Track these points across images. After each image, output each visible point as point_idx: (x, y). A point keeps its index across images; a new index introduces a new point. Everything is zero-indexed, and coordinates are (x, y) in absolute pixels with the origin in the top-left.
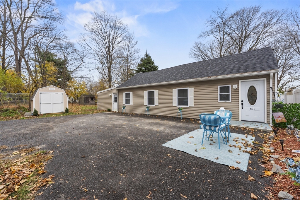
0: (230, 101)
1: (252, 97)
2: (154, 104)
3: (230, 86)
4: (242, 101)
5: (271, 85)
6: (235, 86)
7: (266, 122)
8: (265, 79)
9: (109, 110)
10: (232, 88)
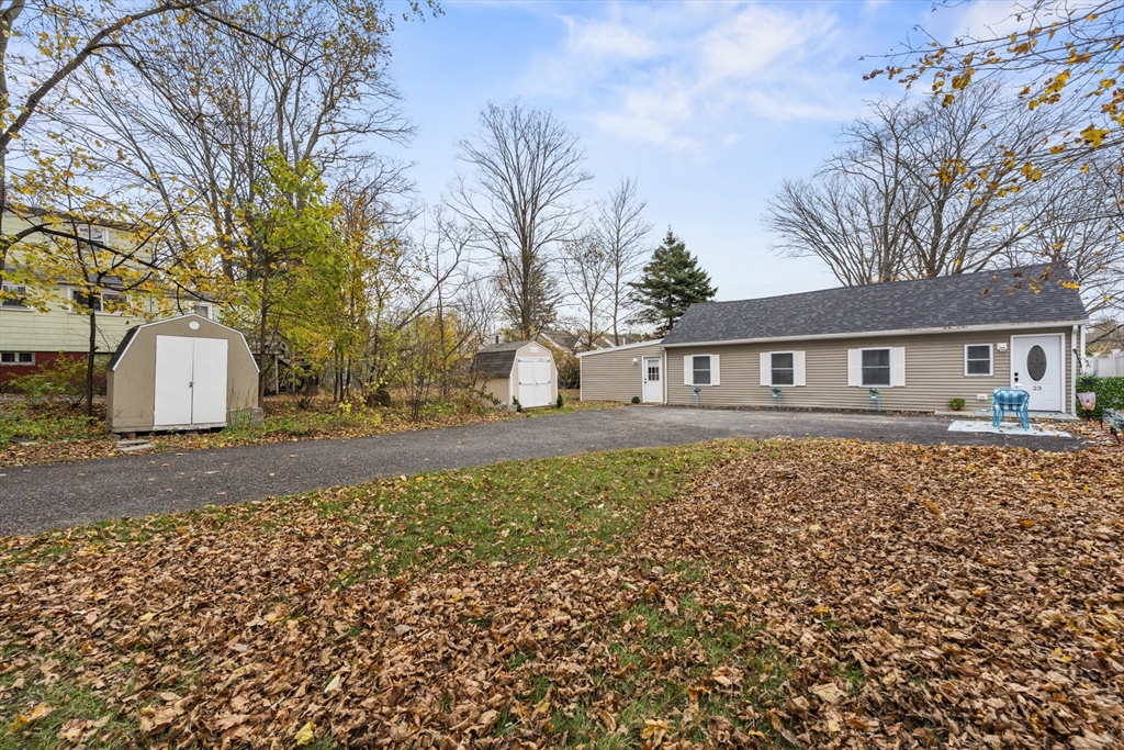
0: (991, 374)
1: (1037, 366)
2: (792, 383)
3: (991, 346)
4: (1016, 374)
5: (1074, 346)
6: (1002, 346)
7: (1064, 411)
8: (1063, 335)
9: (636, 401)
10: (995, 349)
